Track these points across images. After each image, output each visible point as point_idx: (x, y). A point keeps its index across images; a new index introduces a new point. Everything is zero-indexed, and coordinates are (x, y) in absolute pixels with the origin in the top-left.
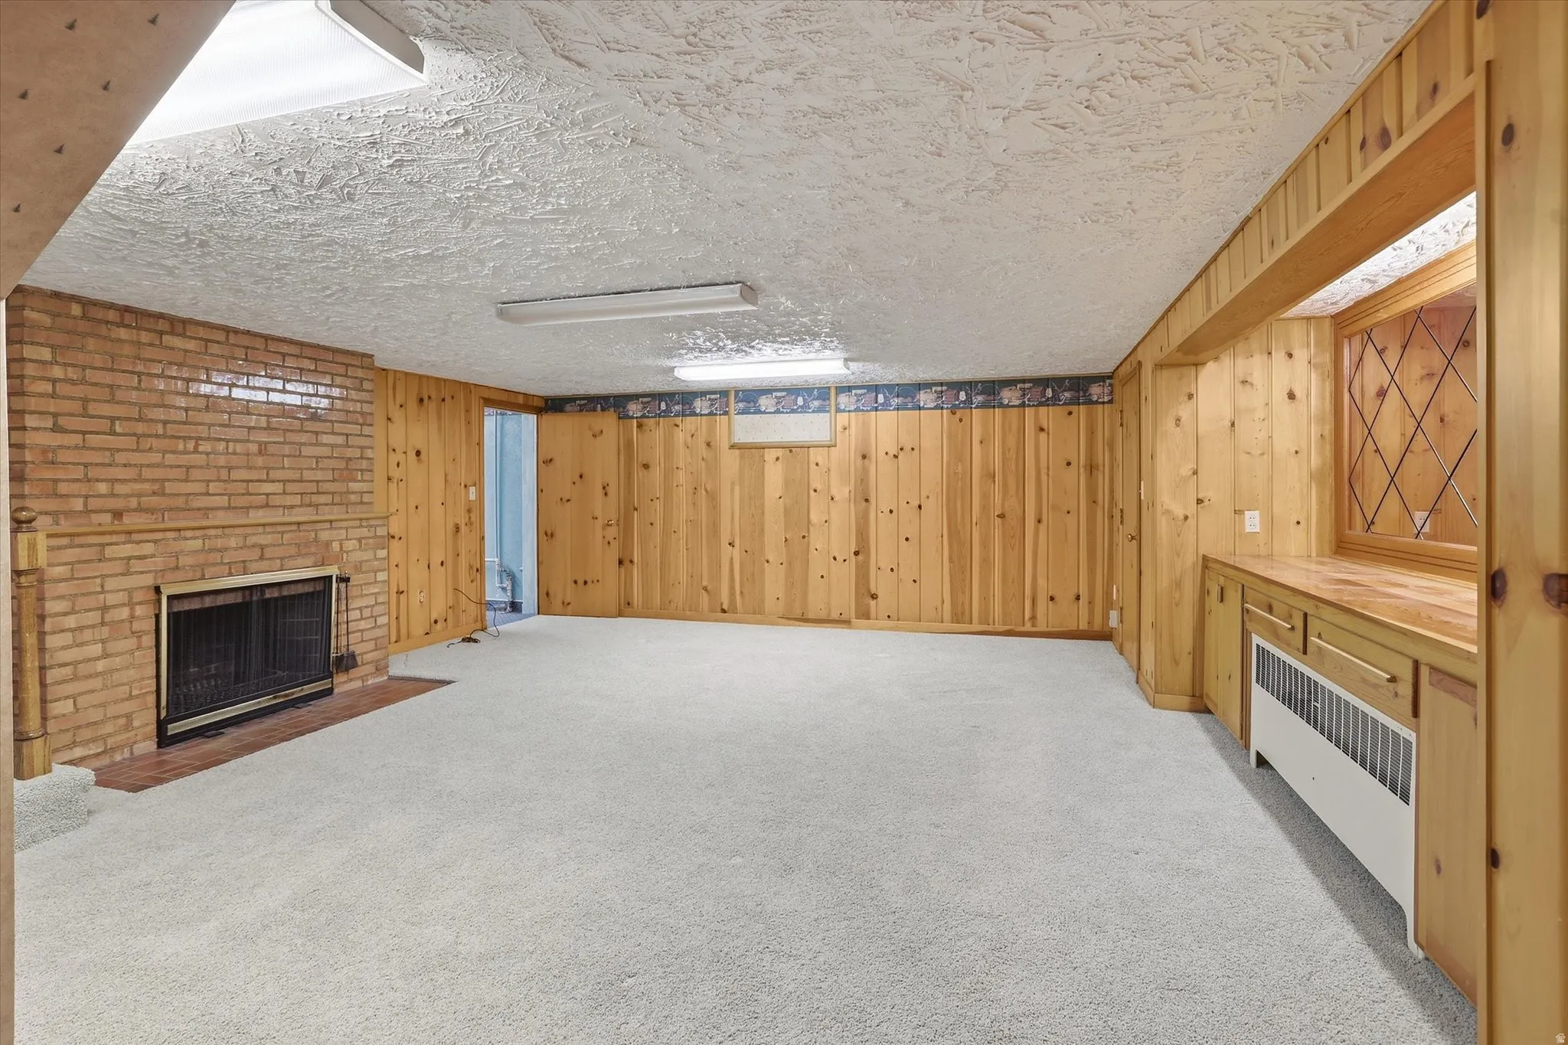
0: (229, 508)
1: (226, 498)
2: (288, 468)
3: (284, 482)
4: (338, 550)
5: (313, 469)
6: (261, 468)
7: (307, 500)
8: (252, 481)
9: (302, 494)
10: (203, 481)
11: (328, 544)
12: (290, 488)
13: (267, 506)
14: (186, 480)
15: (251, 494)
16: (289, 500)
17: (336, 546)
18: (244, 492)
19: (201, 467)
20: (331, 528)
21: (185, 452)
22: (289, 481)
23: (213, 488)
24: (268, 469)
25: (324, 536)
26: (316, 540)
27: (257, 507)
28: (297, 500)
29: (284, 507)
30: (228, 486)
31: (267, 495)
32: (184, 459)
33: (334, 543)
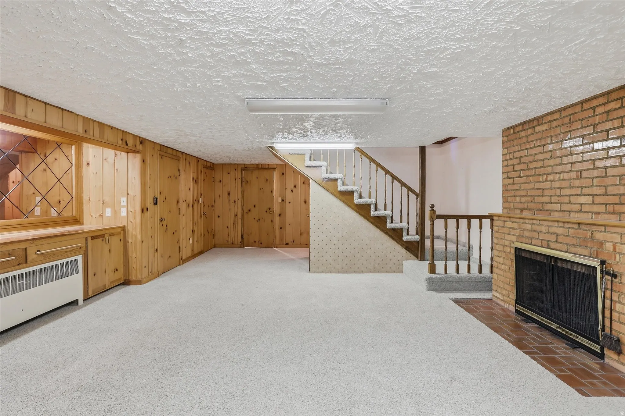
0: (561, 211)
1: (559, 205)
2: (596, 186)
3: (593, 195)
4: (611, 249)
5: (616, 185)
6: (578, 187)
7: (610, 208)
8: (572, 195)
9: (606, 204)
10: (549, 196)
11: (602, 244)
12: (598, 199)
13: (581, 211)
14: (542, 196)
15: (572, 204)
16: (596, 208)
17: (609, 246)
18: (568, 202)
19: (549, 189)
20: (605, 232)
21: (543, 182)
22: (597, 195)
23: (554, 199)
24: (582, 188)
25: (599, 236)
26: (592, 237)
27: (575, 212)
28: (602, 209)
29: (592, 213)
30: (559, 198)
31: (581, 204)
32: (542, 185)
33: (607, 244)
